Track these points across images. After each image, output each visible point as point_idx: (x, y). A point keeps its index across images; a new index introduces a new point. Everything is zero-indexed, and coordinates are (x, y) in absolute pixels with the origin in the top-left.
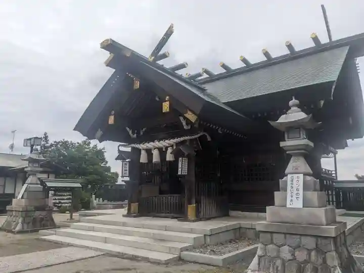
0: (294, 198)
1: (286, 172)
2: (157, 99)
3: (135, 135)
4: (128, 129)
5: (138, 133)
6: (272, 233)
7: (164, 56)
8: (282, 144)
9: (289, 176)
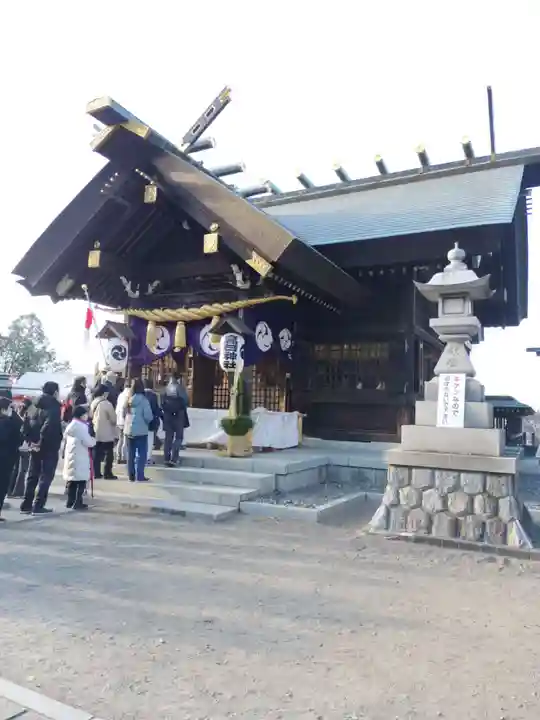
0: (450, 413)
1: (436, 370)
2: (186, 226)
3: (137, 293)
4: (124, 279)
5: (143, 290)
6: (410, 468)
7: (207, 146)
8: (433, 322)
9: (442, 377)
